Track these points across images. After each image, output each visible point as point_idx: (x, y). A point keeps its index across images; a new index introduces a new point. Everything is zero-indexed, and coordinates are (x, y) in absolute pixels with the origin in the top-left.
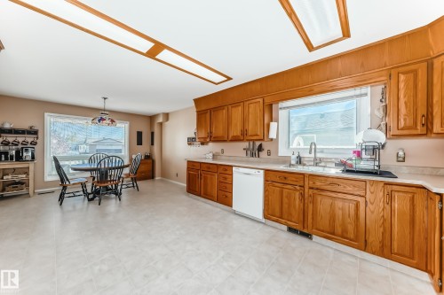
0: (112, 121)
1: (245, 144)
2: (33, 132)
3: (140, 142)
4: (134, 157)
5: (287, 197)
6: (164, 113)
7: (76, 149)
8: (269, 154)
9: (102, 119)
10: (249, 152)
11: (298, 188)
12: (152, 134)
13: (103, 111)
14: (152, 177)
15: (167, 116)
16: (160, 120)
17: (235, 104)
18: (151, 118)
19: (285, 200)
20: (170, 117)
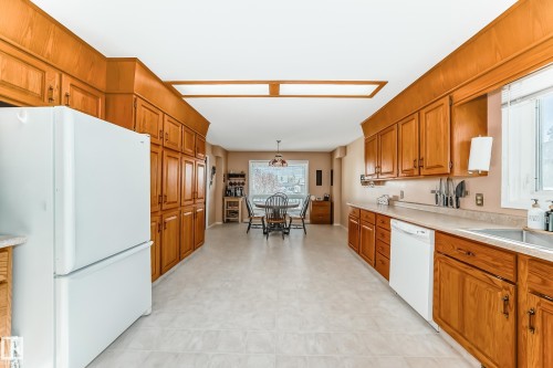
0: (283, 162)
1: (434, 184)
2: (243, 176)
3: (319, 182)
4: (313, 198)
5: (473, 294)
6: (341, 147)
7: (293, 189)
8: (480, 201)
9: (275, 161)
10: (441, 198)
11: (499, 282)
12: (332, 172)
13: (278, 153)
14: (331, 222)
15: (345, 149)
16: (338, 155)
17: (407, 119)
18: (332, 154)
19: (470, 300)
20: (348, 150)
